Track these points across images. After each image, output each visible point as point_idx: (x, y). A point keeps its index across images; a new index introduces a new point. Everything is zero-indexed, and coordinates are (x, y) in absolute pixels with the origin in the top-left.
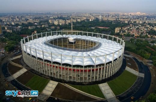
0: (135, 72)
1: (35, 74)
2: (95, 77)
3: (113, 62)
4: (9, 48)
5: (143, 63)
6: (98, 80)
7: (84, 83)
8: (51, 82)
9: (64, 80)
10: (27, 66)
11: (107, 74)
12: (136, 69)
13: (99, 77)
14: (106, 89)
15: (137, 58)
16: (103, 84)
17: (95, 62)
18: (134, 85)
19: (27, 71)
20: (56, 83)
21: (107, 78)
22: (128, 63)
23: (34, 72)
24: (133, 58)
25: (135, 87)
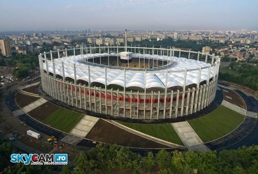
2: (165, 111)
3: (198, 87)
4: (20, 72)
5: (255, 98)
6: (170, 117)
8: (87, 117)
10: (48, 95)
11: (187, 107)
12: (241, 106)
13: (173, 112)
14: (186, 131)
15: (243, 91)
16: (180, 123)
17: (165, 84)
18: (239, 129)
19: (47, 102)
20: (96, 119)
21: (187, 114)
22: (227, 97)
23: (58, 103)
24: (234, 90)
25: (240, 131)
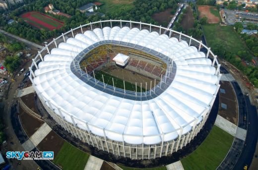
0: (232, 126)
1: (65, 138)
5: (250, 98)
7: (144, 163)
8: (93, 158)
9: (111, 155)
12: (234, 118)
13: (169, 152)
15: (240, 84)
16: (174, 163)
19: (51, 131)
20: (100, 162)
21: (181, 148)
22: (222, 105)
23: (62, 132)
24: (232, 83)
